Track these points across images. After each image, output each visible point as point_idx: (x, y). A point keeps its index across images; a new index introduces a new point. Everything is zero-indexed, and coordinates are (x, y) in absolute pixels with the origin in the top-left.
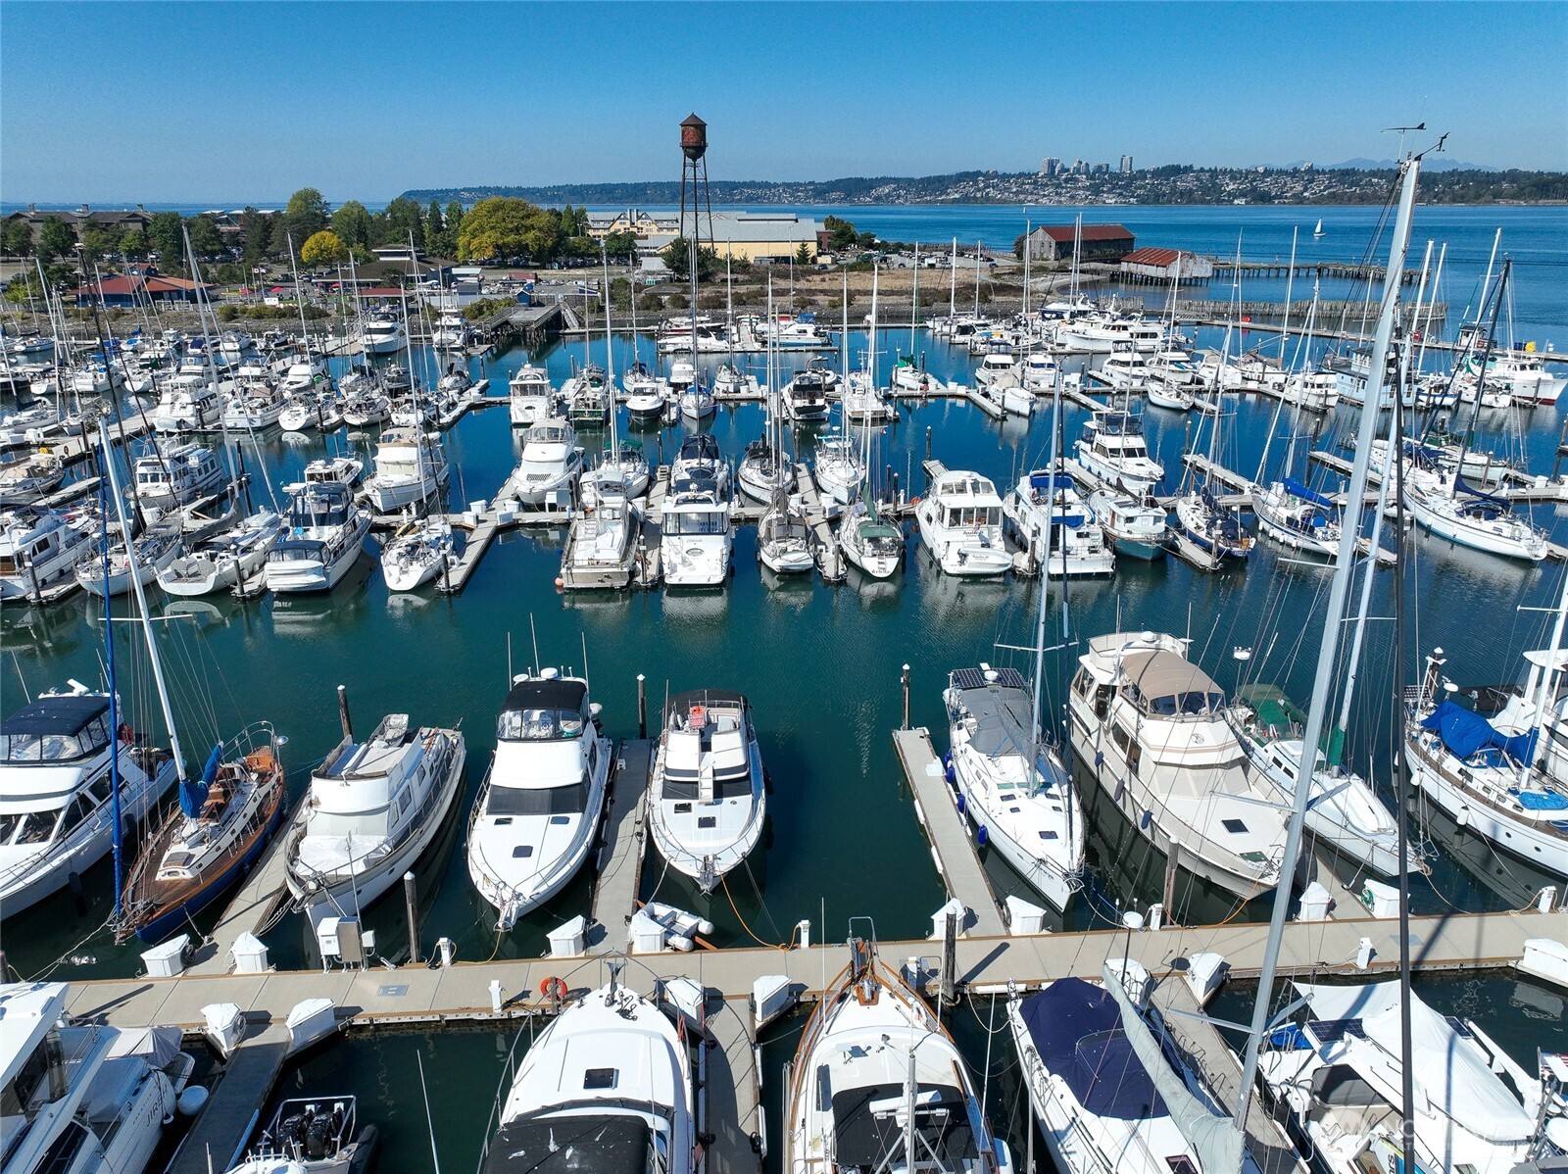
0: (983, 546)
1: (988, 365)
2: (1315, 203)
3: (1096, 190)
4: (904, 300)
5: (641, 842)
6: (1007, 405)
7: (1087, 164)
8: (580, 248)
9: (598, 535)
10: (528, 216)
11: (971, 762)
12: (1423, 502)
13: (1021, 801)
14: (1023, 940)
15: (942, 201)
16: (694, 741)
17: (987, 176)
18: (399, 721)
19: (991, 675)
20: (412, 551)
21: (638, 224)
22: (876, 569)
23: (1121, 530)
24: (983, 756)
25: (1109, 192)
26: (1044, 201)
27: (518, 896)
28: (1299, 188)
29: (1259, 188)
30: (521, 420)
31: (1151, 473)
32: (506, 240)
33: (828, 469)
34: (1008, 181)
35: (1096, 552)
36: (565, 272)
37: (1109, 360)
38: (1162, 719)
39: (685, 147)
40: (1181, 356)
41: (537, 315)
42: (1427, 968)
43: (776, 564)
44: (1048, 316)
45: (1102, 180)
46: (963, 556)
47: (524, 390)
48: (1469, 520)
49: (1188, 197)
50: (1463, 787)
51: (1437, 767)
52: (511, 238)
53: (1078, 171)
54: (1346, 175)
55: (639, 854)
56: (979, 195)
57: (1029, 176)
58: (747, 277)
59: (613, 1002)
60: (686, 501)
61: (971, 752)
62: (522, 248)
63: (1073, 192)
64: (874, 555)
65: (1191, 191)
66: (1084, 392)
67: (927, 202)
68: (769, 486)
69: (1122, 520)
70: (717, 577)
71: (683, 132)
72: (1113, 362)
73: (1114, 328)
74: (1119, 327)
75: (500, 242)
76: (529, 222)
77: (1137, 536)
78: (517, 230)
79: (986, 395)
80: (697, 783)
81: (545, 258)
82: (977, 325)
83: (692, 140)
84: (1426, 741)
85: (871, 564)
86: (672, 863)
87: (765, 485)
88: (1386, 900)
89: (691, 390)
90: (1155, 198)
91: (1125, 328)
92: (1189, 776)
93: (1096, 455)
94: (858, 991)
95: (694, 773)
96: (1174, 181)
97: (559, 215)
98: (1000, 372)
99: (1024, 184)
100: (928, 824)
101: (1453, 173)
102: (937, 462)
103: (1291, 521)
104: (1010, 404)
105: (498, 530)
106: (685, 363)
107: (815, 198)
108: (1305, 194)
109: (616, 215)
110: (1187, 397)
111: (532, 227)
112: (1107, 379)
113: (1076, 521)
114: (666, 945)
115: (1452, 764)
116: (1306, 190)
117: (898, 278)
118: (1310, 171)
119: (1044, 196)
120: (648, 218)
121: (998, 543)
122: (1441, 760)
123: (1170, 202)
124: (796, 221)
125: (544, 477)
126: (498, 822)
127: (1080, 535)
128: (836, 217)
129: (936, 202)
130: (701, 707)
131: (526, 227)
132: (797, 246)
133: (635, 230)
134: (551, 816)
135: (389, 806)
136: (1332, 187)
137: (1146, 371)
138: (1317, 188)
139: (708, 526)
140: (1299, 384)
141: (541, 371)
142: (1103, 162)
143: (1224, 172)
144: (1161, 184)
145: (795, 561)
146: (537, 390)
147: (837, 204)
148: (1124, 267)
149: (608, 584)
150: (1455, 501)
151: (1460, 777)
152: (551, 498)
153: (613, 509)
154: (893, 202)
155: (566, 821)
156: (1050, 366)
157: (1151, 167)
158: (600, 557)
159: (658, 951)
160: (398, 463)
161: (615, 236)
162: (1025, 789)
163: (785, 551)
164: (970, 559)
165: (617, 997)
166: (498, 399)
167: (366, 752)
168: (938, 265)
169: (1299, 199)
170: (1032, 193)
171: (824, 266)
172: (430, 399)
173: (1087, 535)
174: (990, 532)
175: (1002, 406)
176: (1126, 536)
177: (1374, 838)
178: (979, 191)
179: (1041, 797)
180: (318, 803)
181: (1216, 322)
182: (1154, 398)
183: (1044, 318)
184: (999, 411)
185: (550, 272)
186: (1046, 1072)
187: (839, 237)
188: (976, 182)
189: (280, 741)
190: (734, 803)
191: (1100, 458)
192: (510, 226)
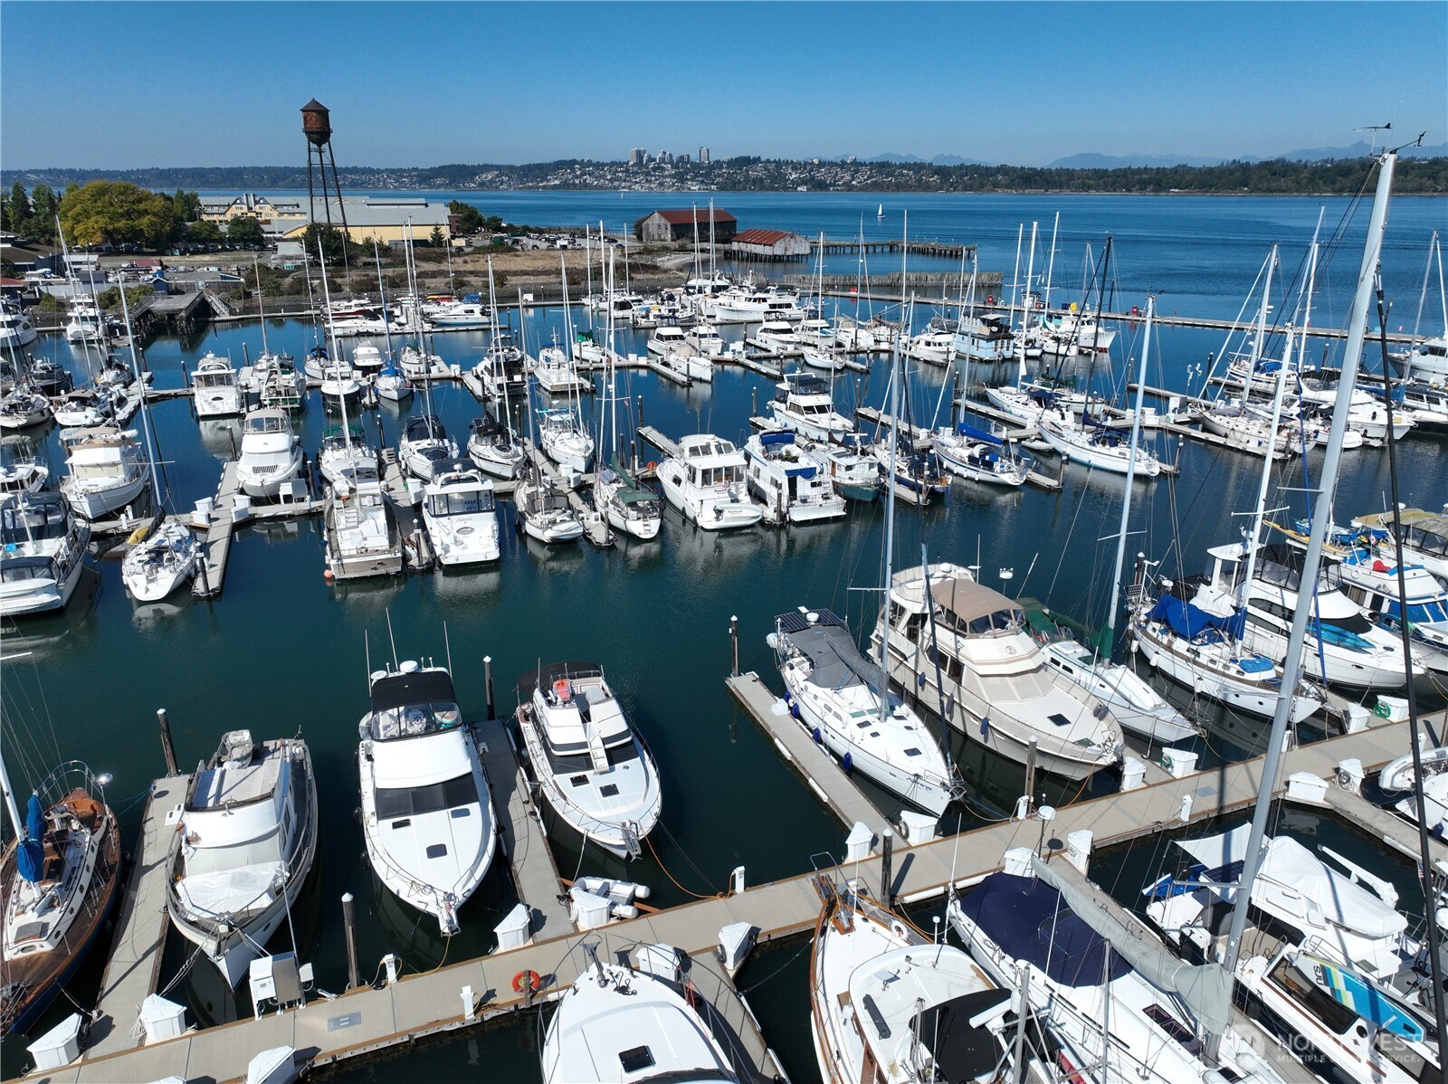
0: (732, 501)
1: (660, 337)
2: (862, 190)
3: (681, 178)
4: (552, 279)
5: (538, 821)
6: (692, 373)
7: (670, 155)
8: (201, 233)
9: (359, 522)
10: (140, 201)
11: (816, 697)
12: (1060, 435)
13: (876, 726)
14: (923, 848)
15: (544, 187)
16: (574, 713)
17: (583, 164)
18: (240, 739)
19: (812, 617)
20: (157, 556)
21: (257, 208)
22: (642, 532)
23: (843, 477)
24: (828, 690)
25: (692, 180)
26: (637, 187)
27: (449, 897)
28: (848, 178)
29: (817, 176)
30: (209, 411)
31: (844, 426)
32: (117, 225)
33: (557, 443)
34: (603, 169)
35: (828, 498)
36: (188, 258)
37: (762, 328)
38: (978, 637)
39: (308, 133)
40: (820, 323)
41: (182, 303)
42: (1228, 811)
43: (547, 536)
44: (691, 291)
45: (685, 169)
46: (719, 512)
47: (208, 381)
48: (1099, 448)
49: (759, 184)
50: (1195, 663)
51: (1169, 648)
52: (121, 224)
53: (662, 160)
54: (883, 167)
55: (542, 833)
56: (577, 181)
57: (620, 164)
58: (389, 260)
59: (607, 981)
60: (449, 481)
61: (812, 687)
62: (136, 234)
63: (661, 179)
64: (639, 519)
65: (761, 180)
66: (748, 358)
67: (530, 188)
68: (508, 461)
69: (843, 469)
70: (494, 554)
71: (305, 118)
72: (765, 330)
73: (755, 300)
74: (759, 299)
75: (110, 227)
76: (142, 206)
77: (858, 481)
78: (127, 215)
79: (666, 364)
80: (588, 754)
81: (162, 243)
82: (633, 301)
83: (315, 126)
84: (1154, 630)
85: (637, 527)
86: (590, 835)
87: (505, 461)
88: (1183, 762)
89: (384, 373)
90: (730, 185)
91: (764, 300)
92: (1010, 684)
93: (791, 413)
94: (835, 922)
95: (584, 745)
96: (747, 171)
97: (168, 198)
98: (674, 344)
99: (617, 172)
100: (796, 759)
101: (962, 167)
102: (649, 428)
103: (972, 459)
104: (695, 372)
105: (235, 527)
106: (368, 346)
107: (420, 184)
108: (854, 183)
109: (231, 200)
110: (839, 359)
111: (146, 212)
112: (763, 345)
113: (808, 473)
114: (611, 916)
115: (1181, 645)
116: (853, 179)
117: (535, 259)
118: (854, 163)
119: (636, 183)
120: (266, 203)
121: (745, 497)
122: (1170, 642)
123: (745, 189)
124: (426, 205)
125: (272, 469)
126: (396, 826)
127: (814, 485)
128: (459, 201)
129: (539, 187)
130: (564, 681)
131: (138, 212)
132: (431, 230)
133: (254, 215)
134: (450, 810)
135: (278, 828)
136: (873, 177)
137: (794, 337)
138: (861, 178)
139: (473, 504)
140: (922, 343)
141: (225, 360)
142: (684, 153)
143: (787, 163)
144: (735, 173)
145: (566, 531)
146: (224, 380)
147: (442, 190)
148: (735, 246)
149: (382, 571)
150: (1084, 433)
151: (1188, 655)
152: (286, 489)
153: (374, 496)
154: (497, 188)
155: (466, 813)
156: (715, 335)
157: (725, 158)
158: (370, 544)
159: (605, 924)
160: (98, 465)
161: (237, 221)
162: (877, 715)
163: (554, 522)
164: (726, 514)
165: (608, 976)
166: (172, 392)
167: (223, 774)
168: (570, 246)
169: (849, 187)
170: (625, 181)
171: (460, 249)
172: (98, 395)
173: (819, 484)
174: (737, 489)
175: (688, 375)
176: (848, 482)
177: (1155, 713)
178: (577, 177)
179: (890, 719)
180: (197, 838)
181: (830, 293)
182: (811, 361)
183: (689, 294)
184: (685, 379)
185: (172, 258)
186: (1009, 959)
187: (467, 221)
188: (573, 170)
189: (103, 779)
190: (627, 767)
191: (797, 416)
192: (120, 211)
